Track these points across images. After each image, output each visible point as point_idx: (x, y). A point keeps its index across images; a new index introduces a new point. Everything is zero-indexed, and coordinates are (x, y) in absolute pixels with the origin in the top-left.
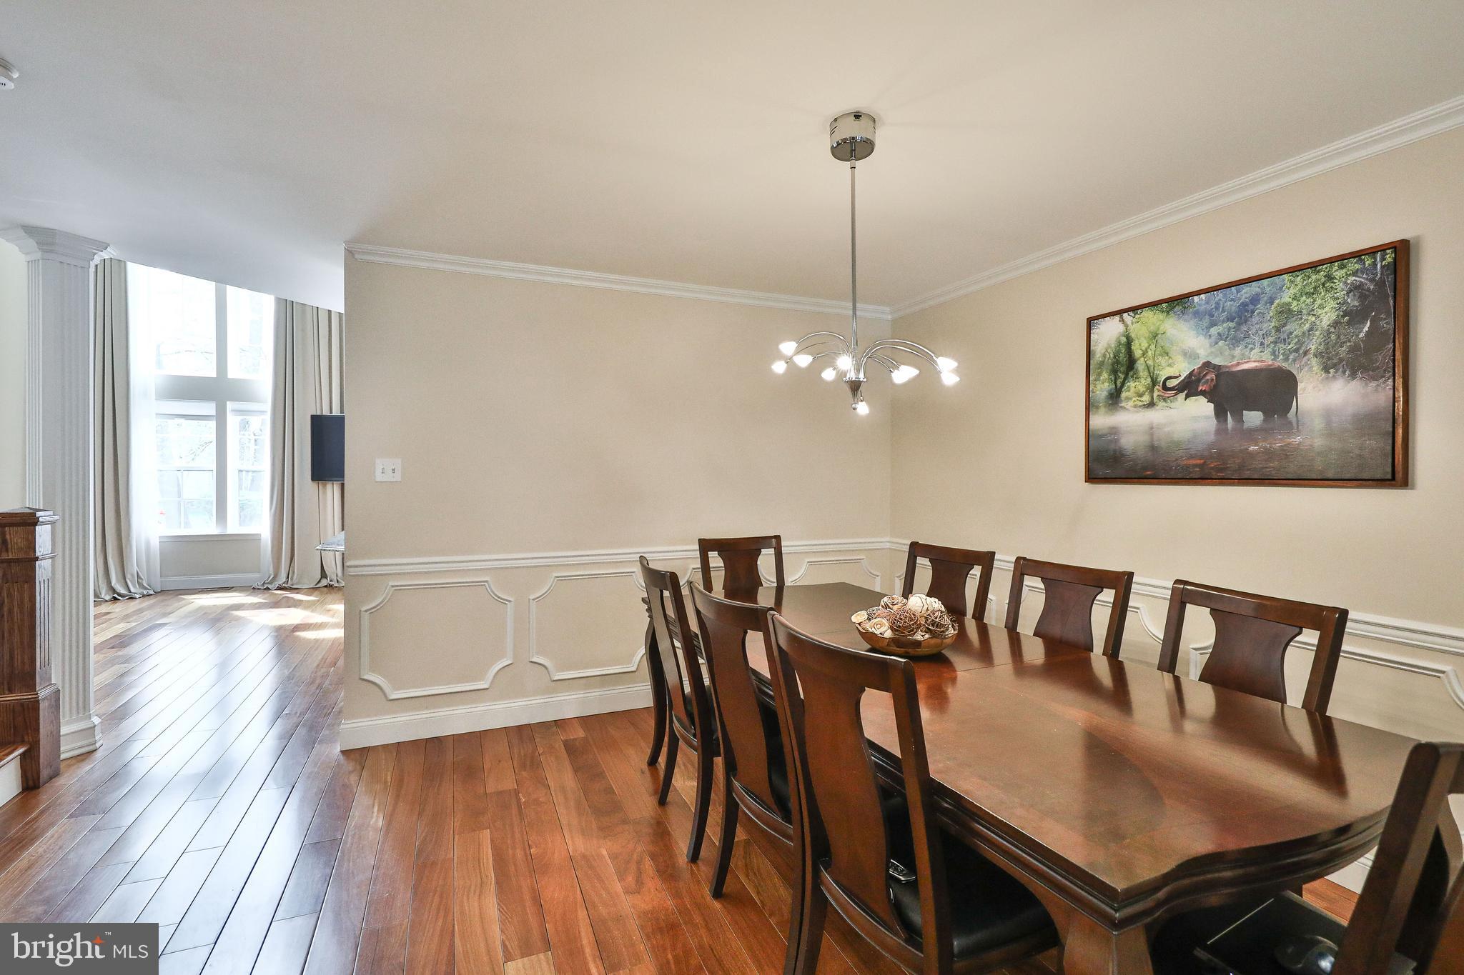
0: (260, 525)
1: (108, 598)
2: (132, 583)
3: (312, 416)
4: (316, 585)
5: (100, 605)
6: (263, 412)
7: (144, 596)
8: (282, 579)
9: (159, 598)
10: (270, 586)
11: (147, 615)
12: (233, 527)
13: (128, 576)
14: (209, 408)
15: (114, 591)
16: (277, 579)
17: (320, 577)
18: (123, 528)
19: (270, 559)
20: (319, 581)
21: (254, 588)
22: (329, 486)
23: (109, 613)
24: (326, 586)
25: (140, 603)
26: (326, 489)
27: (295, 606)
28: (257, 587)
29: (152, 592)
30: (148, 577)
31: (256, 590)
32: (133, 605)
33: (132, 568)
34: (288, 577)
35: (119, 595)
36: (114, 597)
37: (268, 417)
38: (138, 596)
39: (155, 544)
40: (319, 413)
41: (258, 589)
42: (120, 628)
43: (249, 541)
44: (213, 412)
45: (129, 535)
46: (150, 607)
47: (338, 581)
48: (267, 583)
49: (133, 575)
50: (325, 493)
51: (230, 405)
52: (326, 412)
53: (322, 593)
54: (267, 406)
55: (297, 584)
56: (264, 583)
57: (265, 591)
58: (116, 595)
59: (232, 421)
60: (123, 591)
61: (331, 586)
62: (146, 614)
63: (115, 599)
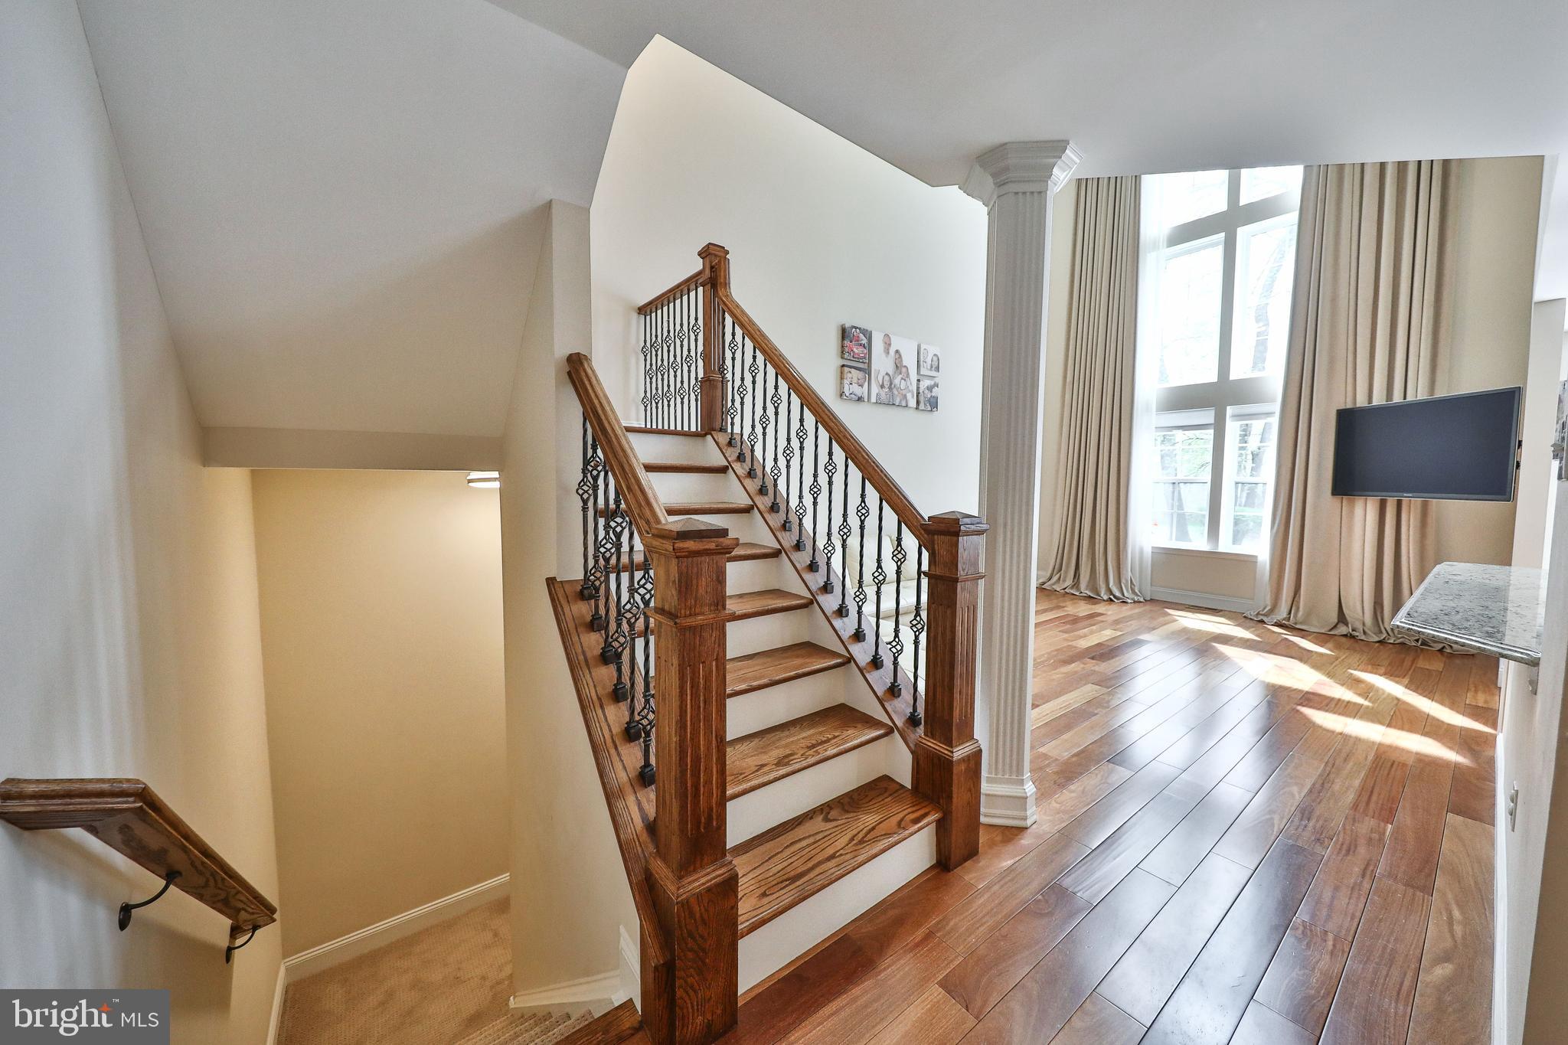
0: (1259, 546)
1: (1105, 598)
2: (1125, 586)
3: (1338, 410)
4: (1331, 630)
5: (1100, 603)
6: (1269, 414)
7: (1135, 602)
8: (1282, 613)
9: (1148, 607)
10: (1265, 619)
11: (1134, 624)
12: (1225, 545)
13: (1123, 581)
14: (1207, 416)
15: (1111, 593)
16: (1276, 611)
17: (1336, 621)
18: (1121, 537)
19: (1268, 589)
20: (1335, 627)
21: (1245, 617)
22: (1359, 504)
23: (1103, 614)
24: (1345, 636)
25: (1131, 609)
26: (1354, 507)
27: (1301, 660)
28: (1250, 617)
29: (1142, 600)
30: (1140, 585)
31: (1248, 621)
32: (1126, 611)
33: (1128, 574)
34: (1290, 613)
35: (1115, 597)
36: (1110, 598)
37: (1275, 421)
38: (1129, 601)
39: (1148, 551)
40: (1349, 406)
41: (1251, 619)
42: (1107, 634)
43: (1244, 563)
44: (1211, 420)
45: (1125, 543)
46: (1139, 616)
47: (1365, 633)
48: (1262, 615)
49: (1127, 581)
50: (1351, 513)
51: (1230, 410)
52: (1361, 402)
53: (1338, 647)
54: (1276, 407)
55: (1301, 623)
56: (1258, 614)
57: (1260, 625)
58: (1112, 597)
59: (1232, 428)
60: (1118, 594)
61: (1353, 637)
62: (1131, 625)
63: (1111, 600)
